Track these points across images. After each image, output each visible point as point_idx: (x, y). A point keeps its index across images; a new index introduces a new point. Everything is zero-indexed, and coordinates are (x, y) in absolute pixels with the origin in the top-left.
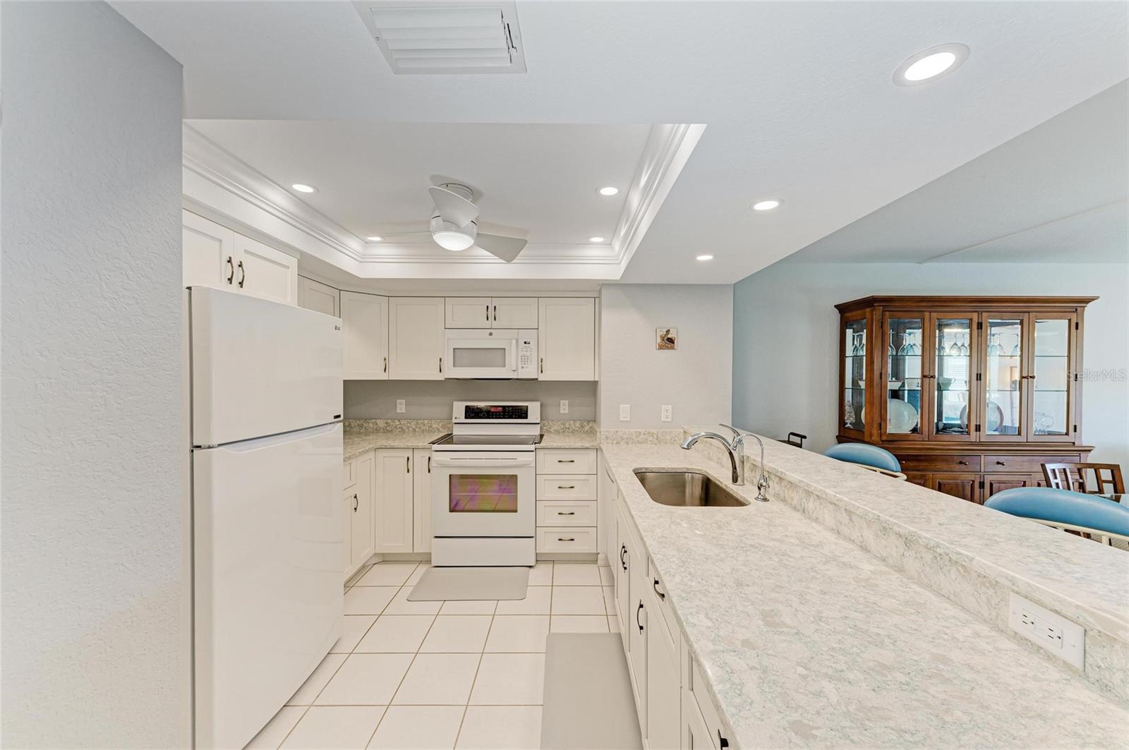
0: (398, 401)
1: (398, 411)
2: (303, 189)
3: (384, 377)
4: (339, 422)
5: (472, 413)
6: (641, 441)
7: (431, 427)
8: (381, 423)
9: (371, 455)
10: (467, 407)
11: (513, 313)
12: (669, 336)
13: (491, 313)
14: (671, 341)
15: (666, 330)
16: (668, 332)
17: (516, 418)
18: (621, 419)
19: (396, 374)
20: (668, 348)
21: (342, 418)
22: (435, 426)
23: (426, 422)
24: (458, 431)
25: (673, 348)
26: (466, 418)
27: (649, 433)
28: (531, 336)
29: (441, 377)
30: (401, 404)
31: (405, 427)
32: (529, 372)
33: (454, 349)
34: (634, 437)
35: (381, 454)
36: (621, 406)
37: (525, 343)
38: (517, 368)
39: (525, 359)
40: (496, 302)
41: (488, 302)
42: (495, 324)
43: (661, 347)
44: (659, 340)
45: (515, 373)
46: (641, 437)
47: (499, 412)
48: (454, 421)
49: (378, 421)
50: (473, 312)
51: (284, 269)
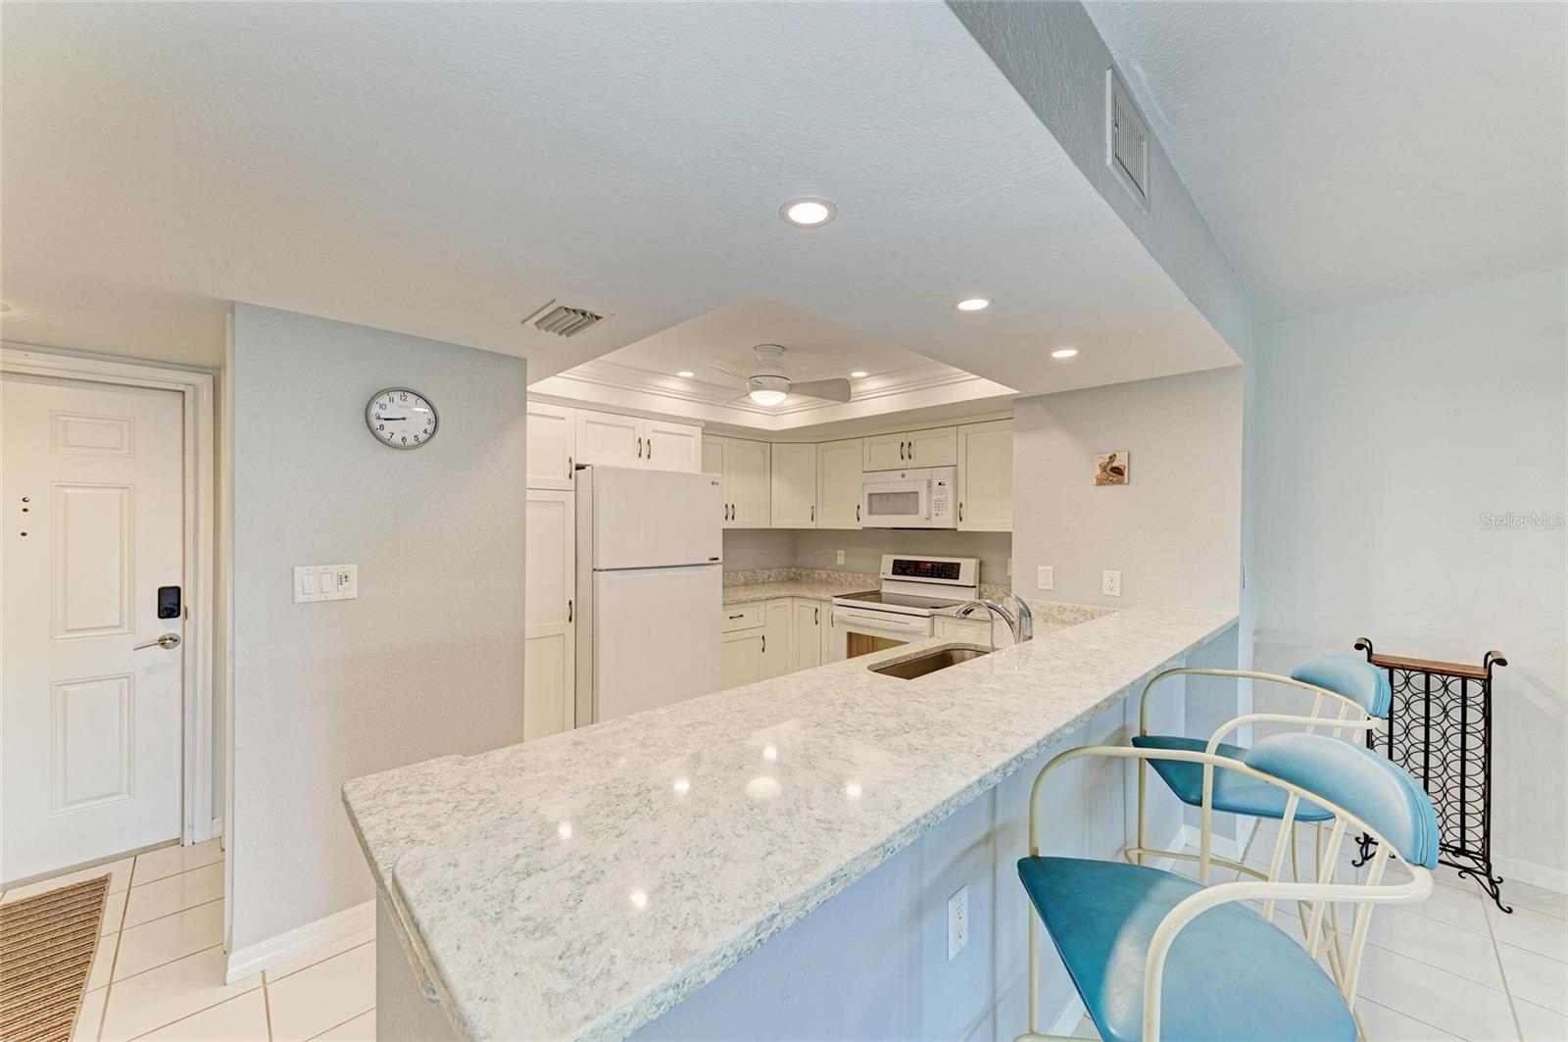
0: (839, 552)
1: (839, 563)
2: (689, 374)
3: (812, 526)
4: (718, 564)
5: (901, 568)
6: (1068, 620)
7: (865, 581)
8: (824, 575)
9: (788, 602)
10: (895, 561)
11: (931, 448)
12: (1114, 465)
13: (906, 451)
14: (1118, 471)
15: (1110, 455)
16: (1112, 458)
17: (945, 578)
18: (1040, 587)
19: (822, 523)
20: (1113, 483)
21: (721, 560)
22: (869, 581)
23: (861, 575)
24: (887, 589)
25: (1121, 482)
26: (893, 573)
27: (1079, 610)
28: (946, 475)
29: (859, 526)
30: (841, 554)
31: (843, 580)
32: (944, 520)
33: (870, 495)
34: (1056, 614)
35: (798, 602)
36: (1040, 568)
37: (940, 484)
38: (930, 514)
39: (940, 504)
40: (911, 437)
41: (903, 438)
42: (910, 463)
43: (1100, 482)
44: (1098, 471)
45: (929, 521)
46: (1066, 614)
47: (928, 570)
48: (881, 576)
49: (822, 572)
50: (886, 451)
51: (689, 438)
